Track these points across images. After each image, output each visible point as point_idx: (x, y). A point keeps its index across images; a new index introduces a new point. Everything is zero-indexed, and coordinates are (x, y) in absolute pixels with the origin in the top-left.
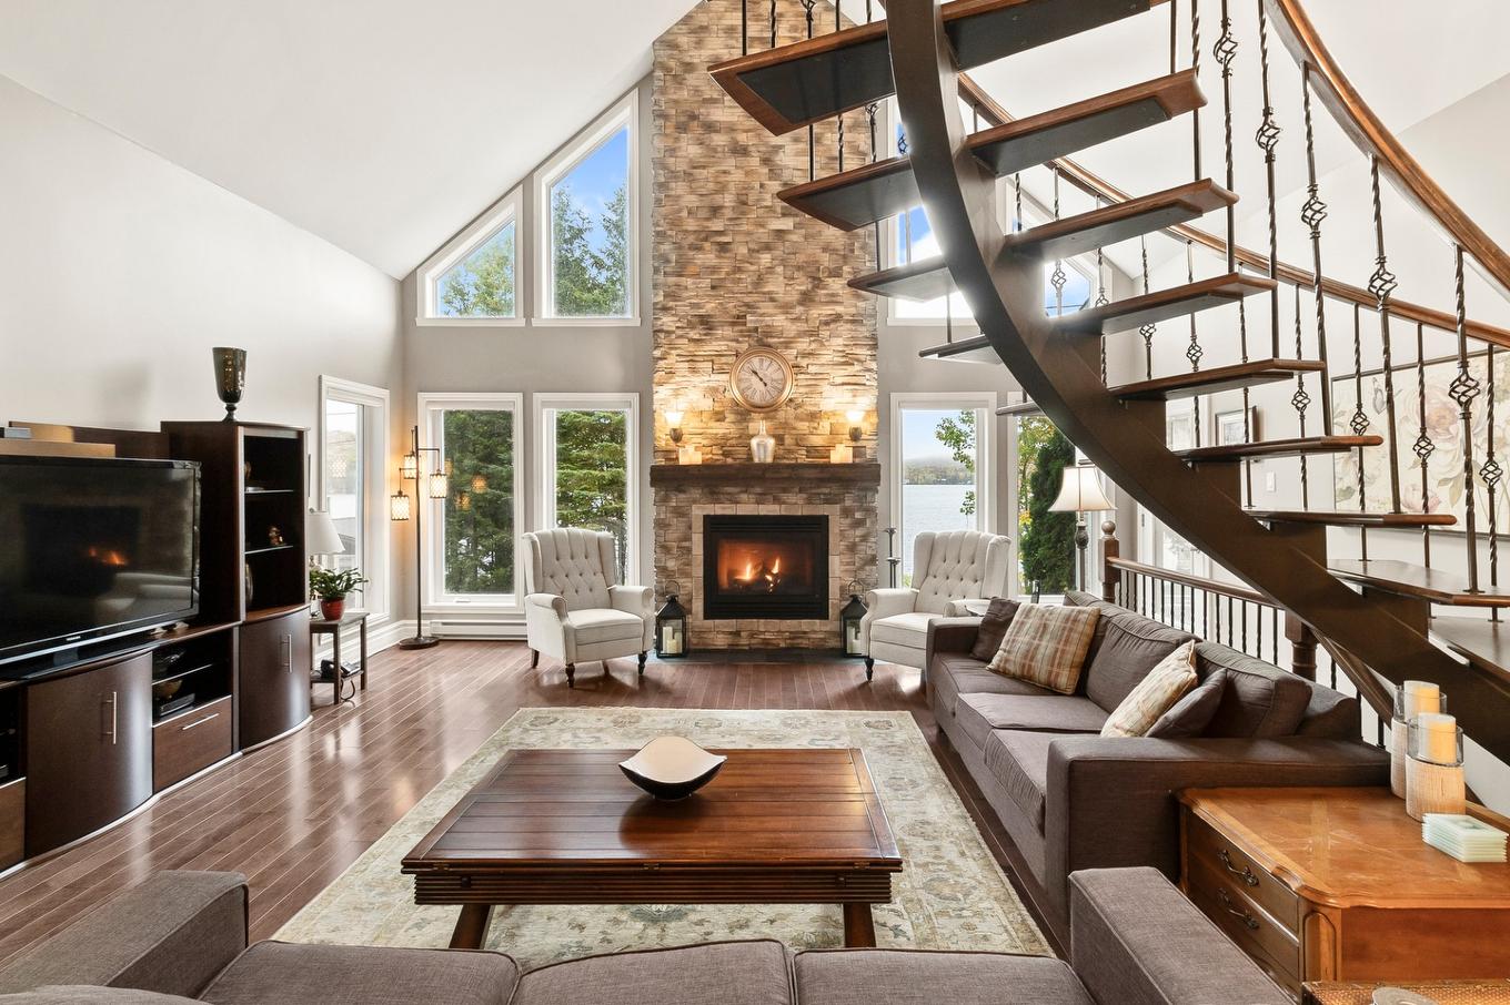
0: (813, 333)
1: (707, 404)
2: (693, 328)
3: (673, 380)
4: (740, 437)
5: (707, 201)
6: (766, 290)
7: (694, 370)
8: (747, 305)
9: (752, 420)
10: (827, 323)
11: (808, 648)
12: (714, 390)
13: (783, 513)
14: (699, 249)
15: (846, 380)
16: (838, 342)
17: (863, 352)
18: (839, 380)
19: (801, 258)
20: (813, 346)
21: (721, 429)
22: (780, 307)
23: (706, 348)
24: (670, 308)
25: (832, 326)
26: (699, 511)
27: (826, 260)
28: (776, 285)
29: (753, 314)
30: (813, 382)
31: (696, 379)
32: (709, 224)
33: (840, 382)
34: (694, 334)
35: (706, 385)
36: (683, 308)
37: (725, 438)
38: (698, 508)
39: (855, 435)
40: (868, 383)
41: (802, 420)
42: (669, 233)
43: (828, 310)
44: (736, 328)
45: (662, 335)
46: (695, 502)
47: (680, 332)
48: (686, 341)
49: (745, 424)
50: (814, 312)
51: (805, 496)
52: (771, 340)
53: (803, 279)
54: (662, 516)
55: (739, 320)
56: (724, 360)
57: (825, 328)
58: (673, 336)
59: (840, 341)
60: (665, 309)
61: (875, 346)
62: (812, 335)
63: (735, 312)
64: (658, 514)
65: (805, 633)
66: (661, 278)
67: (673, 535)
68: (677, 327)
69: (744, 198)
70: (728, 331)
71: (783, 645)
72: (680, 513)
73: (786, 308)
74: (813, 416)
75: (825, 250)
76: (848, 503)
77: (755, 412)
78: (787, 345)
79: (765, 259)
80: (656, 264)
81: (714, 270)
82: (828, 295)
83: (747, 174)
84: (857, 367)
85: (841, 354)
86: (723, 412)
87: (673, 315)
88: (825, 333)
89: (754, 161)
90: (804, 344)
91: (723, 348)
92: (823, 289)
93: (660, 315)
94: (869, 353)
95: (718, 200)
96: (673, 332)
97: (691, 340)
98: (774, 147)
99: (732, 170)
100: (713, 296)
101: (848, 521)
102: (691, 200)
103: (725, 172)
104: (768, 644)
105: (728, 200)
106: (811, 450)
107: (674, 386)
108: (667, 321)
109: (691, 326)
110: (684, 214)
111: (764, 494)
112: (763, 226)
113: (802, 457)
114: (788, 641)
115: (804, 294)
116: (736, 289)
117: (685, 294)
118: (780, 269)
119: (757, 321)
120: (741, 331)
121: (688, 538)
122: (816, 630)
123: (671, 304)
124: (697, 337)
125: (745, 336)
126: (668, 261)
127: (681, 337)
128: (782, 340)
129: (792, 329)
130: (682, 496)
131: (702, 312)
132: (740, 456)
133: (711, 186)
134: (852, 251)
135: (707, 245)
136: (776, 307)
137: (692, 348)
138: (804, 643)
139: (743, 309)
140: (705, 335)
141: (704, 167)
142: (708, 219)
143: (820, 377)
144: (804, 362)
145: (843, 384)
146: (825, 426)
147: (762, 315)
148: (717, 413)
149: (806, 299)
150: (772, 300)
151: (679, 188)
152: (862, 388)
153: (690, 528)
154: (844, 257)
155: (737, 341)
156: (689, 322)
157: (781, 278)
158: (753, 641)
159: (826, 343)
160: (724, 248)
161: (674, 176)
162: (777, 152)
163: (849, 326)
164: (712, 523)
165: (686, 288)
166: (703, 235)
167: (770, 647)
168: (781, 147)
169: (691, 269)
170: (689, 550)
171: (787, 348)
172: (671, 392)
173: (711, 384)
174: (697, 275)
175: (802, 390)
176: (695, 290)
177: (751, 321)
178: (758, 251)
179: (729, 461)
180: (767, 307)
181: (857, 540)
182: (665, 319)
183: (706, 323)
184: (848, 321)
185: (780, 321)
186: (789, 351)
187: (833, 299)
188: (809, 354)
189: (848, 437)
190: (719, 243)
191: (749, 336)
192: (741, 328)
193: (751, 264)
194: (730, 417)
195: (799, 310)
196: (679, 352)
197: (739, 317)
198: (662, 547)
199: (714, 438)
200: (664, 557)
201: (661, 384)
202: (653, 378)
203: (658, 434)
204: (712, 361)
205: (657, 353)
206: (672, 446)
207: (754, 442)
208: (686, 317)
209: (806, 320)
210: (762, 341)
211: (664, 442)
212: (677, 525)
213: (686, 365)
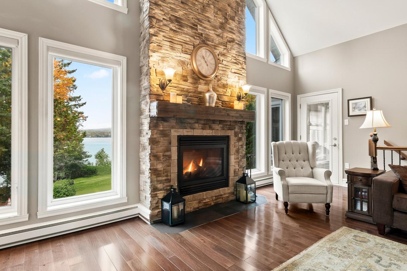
1: (180, 70)
2: (172, 22)
3: (162, 51)
4: (195, 92)
6: (207, 15)
7: (172, 48)
8: (198, 19)
9: (200, 83)
10: (230, 42)
11: (222, 203)
12: (183, 63)
13: (214, 134)
15: (236, 71)
16: (234, 52)
17: (241, 59)
18: (233, 71)
19: (221, 5)
20: (225, 51)
22: (213, 27)
23: (179, 37)
24: (160, 6)
25: (232, 44)
26: (175, 133)
27: (229, 11)
28: (210, 14)
29: (201, 25)
30: (224, 69)
31: (173, 54)
33: (233, 72)
34: (172, 26)
35: (179, 58)
37: (188, 91)
38: (175, 131)
39: (239, 98)
40: (243, 74)
41: (220, 87)
43: (230, 35)
44: (193, 31)
45: (155, 21)
47: (165, 22)
48: (168, 29)
49: (197, 85)
50: (225, 35)
51: (221, 126)
52: (208, 42)
53: (221, 16)
54: (155, 136)
55: (194, 27)
56: (187, 46)
57: (229, 44)
58: (161, 24)
60: (156, 4)
61: (245, 58)
62: (224, 46)
63: (192, 21)
64: (152, 135)
65: (221, 195)
67: (160, 148)
68: (164, 19)
70: (190, 31)
71: (213, 204)
72: (165, 134)
73: (215, 28)
74: (225, 86)
75: (229, 5)
76: (236, 130)
77: (202, 79)
78: (215, 47)
82: (230, 28)
84: (240, 66)
85: (234, 58)
86: (186, 77)
87: (161, 10)
88: (229, 46)
90: (221, 49)
91: (188, 40)
92: (228, 24)
93: (154, 7)
94: (244, 60)
96: (162, 21)
97: (171, 29)
100: (183, 8)
101: (236, 138)
106: (223, 102)
107: (161, 55)
108: (157, 12)
109: (171, 20)
111: (206, 124)
113: (220, 106)
114: (215, 201)
115: (222, 23)
116: (194, 9)
118: (212, 6)
119: (202, 30)
120: (195, 33)
121: (168, 150)
122: (225, 192)
123: (160, 3)
124: (174, 28)
125: (197, 36)
127: (165, 25)
128: (213, 44)
129: (217, 40)
130: (165, 124)
131: (177, 14)
132: (195, 103)
134: (238, 11)
136: (210, 26)
137: (171, 34)
138: (220, 201)
139: (197, 21)
140: (179, 29)
143: (227, 67)
144: (221, 58)
145: (235, 73)
146: (229, 92)
147: (205, 28)
148: (184, 76)
149: (222, 26)
150: (209, 21)
152: (241, 76)
153: (170, 143)
154: (235, 12)
155: (194, 38)
156: (170, 18)
157: (212, 12)
158: (200, 205)
159: (230, 51)
163: (237, 46)
164: (181, 139)
167: (208, 206)
170: (170, 157)
171: (215, 49)
172: (160, 58)
173: (182, 59)
175: (221, 72)
177: (200, 29)
179: (190, 104)
180: (207, 25)
181: (240, 147)
183: (177, 20)
184: (236, 43)
185: (212, 33)
186: (215, 51)
187: (231, 31)
188: (223, 54)
189: (236, 98)
191: (199, 37)
192: (195, 31)
194: (190, 80)
195: (220, 31)
196: (164, 34)
197: (194, 25)
198: (154, 156)
199: (182, 90)
200: (155, 162)
201: (154, 52)
202: (149, 46)
203: (152, 83)
204: (182, 45)
205: (152, 31)
206: (160, 91)
207: (207, 95)
208: (168, 14)
209: (222, 37)
210: (205, 41)
211: (156, 89)
212: (163, 141)
213: (168, 44)
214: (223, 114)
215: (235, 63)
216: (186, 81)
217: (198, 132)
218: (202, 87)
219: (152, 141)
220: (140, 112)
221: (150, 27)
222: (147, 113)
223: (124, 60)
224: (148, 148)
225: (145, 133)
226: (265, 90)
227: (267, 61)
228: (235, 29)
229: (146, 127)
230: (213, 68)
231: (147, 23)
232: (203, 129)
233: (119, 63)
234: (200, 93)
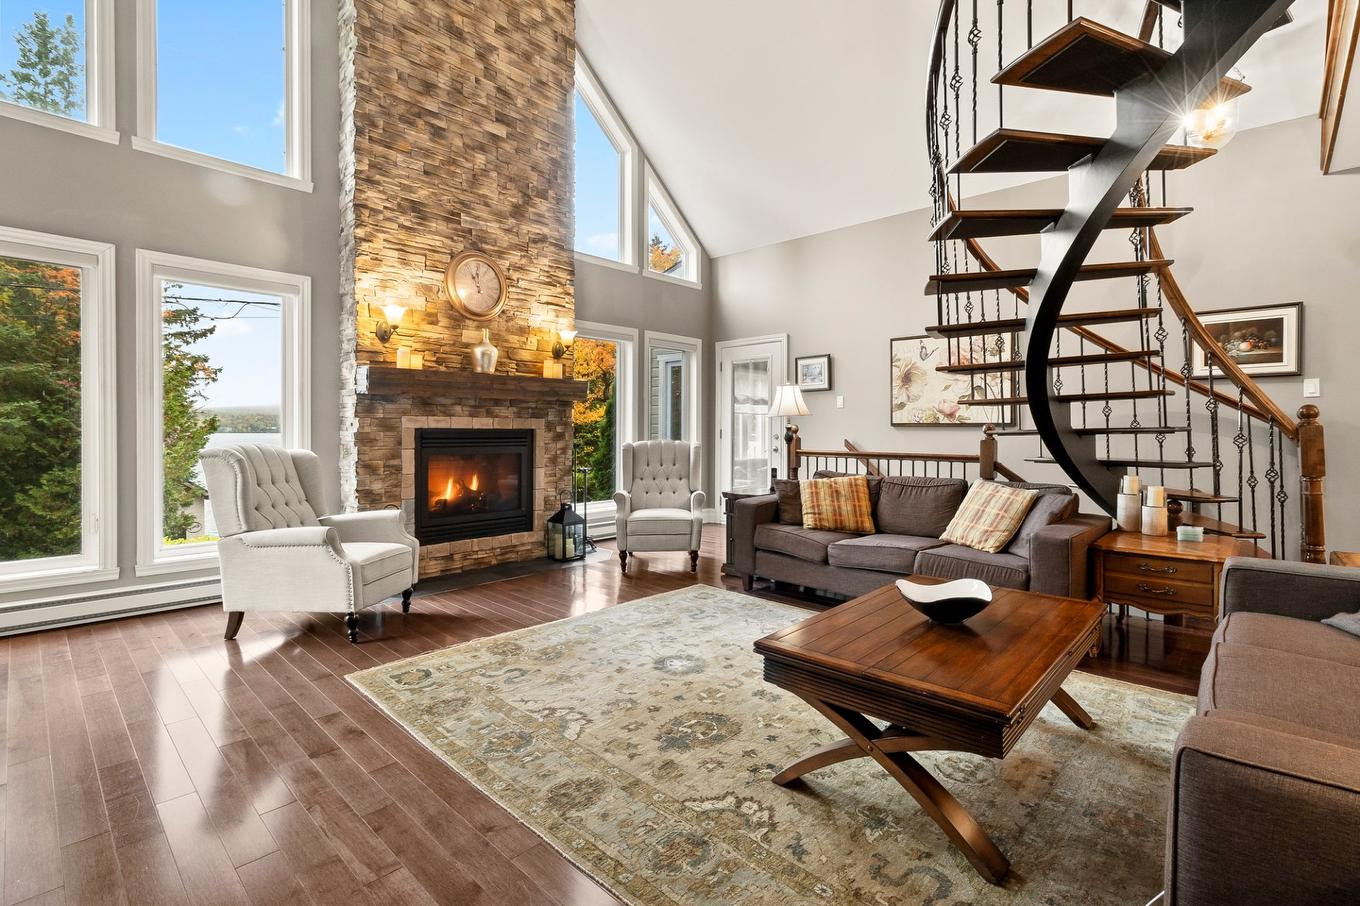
0: (523, 248)
1: (419, 303)
2: (404, 212)
3: (381, 270)
4: (454, 344)
5: (419, 72)
6: (481, 192)
7: (404, 262)
8: (462, 203)
9: (466, 327)
10: (535, 242)
11: (517, 562)
12: (427, 289)
13: (497, 427)
14: (412, 124)
15: (550, 299)
16: (545, 262)
17: (563, 276)
18: (544, 299)
19: (513, 170)
20: (524, 261)
21: (436, 333)
22: (495, 214)
23: (418, 239)
24: (378, 183)
25: (539, 245)
26: (410, 424)
27: (534, 179)
28: (489, 189)
29: (468, 214)
30: (523, 297)
31: (407, 273)
32: (422, 99)
33: (545, 301)
34: (403, 220)
35: (418, 281)
36: (391, 186)
37: (439, 344)
38: (409, 420)
39: (558, 354)
40: (567, 305)
41: (512, 333)
42: (376, 92)
43: (536, 229)
44: (451, 225)
45: (366, 212)
46: (405, 413)
47: (388, 214)
48: (395, 226)
49: (459, 331)
50: (525, 228)
51: (515, 409)
52: (485, 246)
53: (515, 192)
54: (367, 430)
55: (452, 217)
56: (437, 256)
57: (533, 245)
58: (381, 217)
59: (546, 261)
60: (370, 181)
61: (572, 273)
62: (522, 250)
63: (449, 207)
64: (361, 426)
65: (515, 546)
66: (366, 143)
67: (377, 454)
68: (385, 207)
69: (459, 86)
70: (442, 226)
71: (494, 562)
72: (388, 426)
73: (500, 216)
74: (523, 331)
75: (534, 168)
76: (551, 418)
77: (470, 319)
78: (501, 254)
79: (480, 159)
80: (359, 124)
81: (427, 153)
82: (535, 214)
83: (463, 61)
84: (559, 290)
85: (546, 274)
86: (435, 315)
87: (380, 191)
88: (533, 251)
89: (471, 52)
90: (515, 257)
91: (438, 244)
92: (532, 207)
93: (364, 187)
94: (569, 277)
95: (431, 76)
96: (381, 212)
97: (402, 226)
98: (489, 45)
99: (448, 50)
100: (428, 183)
101: (551, 435)
102: (399, 63)
103: (439, 48)
104: (480, 563)
105: (442, 80)
106: (520, 363)
107: (381, 276)
108: (373, 197)
109: (401, 209)
110: (394, 76)
111: (478, 407)
112: (478, 123)
113: (513, 371)
114: (499, 558)
115: (516, 207)
116: (451, 183)
117: (395, 171)
118: (494, 175)
119: (471, 223)
120: (455, 229)
121: (396, 455)
122: (524, 541)
123: (378, 177)
124: (408, 224)
125: (459, 236)
126: (374, 125)
127: (389, 219)
128: (496, 248)
129: (505, 240)
130: (390, 406)
131: (414, 197)
132: (454, 365)
133: (424, 57)
134: (556, 178)
135: (420, 123)
136: (490, 213)
137: (402, 235)
138: (512, 557)
139: (458, 206)
140: (418, 224)
141: (416, 32)
142: (420, 93)
143: (529, 293)
144: (515, 275)
145: (548, 303)
146: (533, 342)
147: (477, 218)
148: (429, 315)
149: (518, 212)
150: (486, 204)
151: (388, 43)
152: (563, 309)
153: (399, 443)
154: (549, 181)
155: (452, 239)
156: (399, 205)
157: (495, 185)
158: (466, 563)
159: (535, 261)
160: (437, 133)
161: (381, 24)
162: (491, 51)
163: (552, 248)
164: (423, 437)
165: (395, 164)
166: (416, 110)
167: (482, 567)
168: (496, 49)
169: (401, 144)
170: (398, 469)
171: (500, 257)
172: (377, 283)
173: (424, 281)
174: (408, 153)
175: (513, 303)
176: (405, 167)
177: (466, 221)
178: (473, 149)
179: (442, 368)
180: (482, 211)
181: (558, 452)
182: (370, 194)
183: (416, 208)
184: (551, 244)
185: (493, 228)
186: (502, 262)
187: (539, 220)
188: (519, 268)
189: (551, 354)
190: (432, 126)
191: (464, 237)
192: (455, 226)
193: (467, 160)
194: (443, 321)
195: (511, 221)
196: (386, 236)
197: (453, 214)
198: (365, 467)
199: (427, 342)
200: (368, 479)
201: (365, 271)
202: (354, 261)
203: (361, 330)
204: (425, 255)
205: (360, 232)
206: (378, 346)
207: (478, 351)
208: (395, 197)
209: (517, 234)
210: (477, 245)
211: (369, 341)
212: (385, 440)
213: (396, 254)
214: (512, 387)
215: (549, 284)
216: (434, 323)
217: (461, 421)
218: (469, 334)
219: (361, 439)
220: (340, 384)
221: (357, 226)
222: (351, 386)
223: (306, 283)
224: (354, 451)
225: (348, 424)
226: (635, 332)
227: (641, 272)
228: (547, 214)
229: (349, 412)
230: (496, 297)
231: (350, 216)
232: (472, 415)
233: (294, 289)
234: (467, 345)
